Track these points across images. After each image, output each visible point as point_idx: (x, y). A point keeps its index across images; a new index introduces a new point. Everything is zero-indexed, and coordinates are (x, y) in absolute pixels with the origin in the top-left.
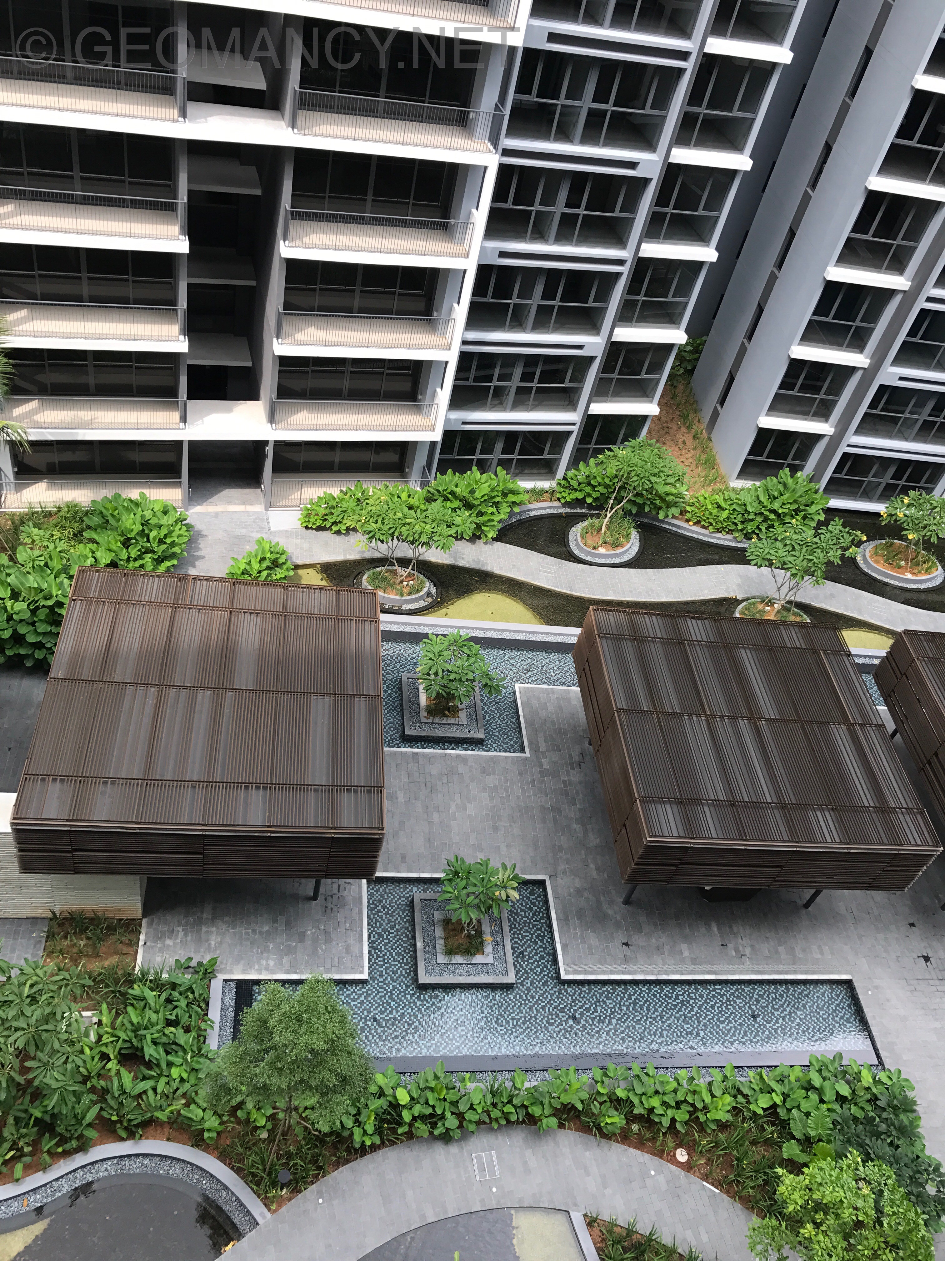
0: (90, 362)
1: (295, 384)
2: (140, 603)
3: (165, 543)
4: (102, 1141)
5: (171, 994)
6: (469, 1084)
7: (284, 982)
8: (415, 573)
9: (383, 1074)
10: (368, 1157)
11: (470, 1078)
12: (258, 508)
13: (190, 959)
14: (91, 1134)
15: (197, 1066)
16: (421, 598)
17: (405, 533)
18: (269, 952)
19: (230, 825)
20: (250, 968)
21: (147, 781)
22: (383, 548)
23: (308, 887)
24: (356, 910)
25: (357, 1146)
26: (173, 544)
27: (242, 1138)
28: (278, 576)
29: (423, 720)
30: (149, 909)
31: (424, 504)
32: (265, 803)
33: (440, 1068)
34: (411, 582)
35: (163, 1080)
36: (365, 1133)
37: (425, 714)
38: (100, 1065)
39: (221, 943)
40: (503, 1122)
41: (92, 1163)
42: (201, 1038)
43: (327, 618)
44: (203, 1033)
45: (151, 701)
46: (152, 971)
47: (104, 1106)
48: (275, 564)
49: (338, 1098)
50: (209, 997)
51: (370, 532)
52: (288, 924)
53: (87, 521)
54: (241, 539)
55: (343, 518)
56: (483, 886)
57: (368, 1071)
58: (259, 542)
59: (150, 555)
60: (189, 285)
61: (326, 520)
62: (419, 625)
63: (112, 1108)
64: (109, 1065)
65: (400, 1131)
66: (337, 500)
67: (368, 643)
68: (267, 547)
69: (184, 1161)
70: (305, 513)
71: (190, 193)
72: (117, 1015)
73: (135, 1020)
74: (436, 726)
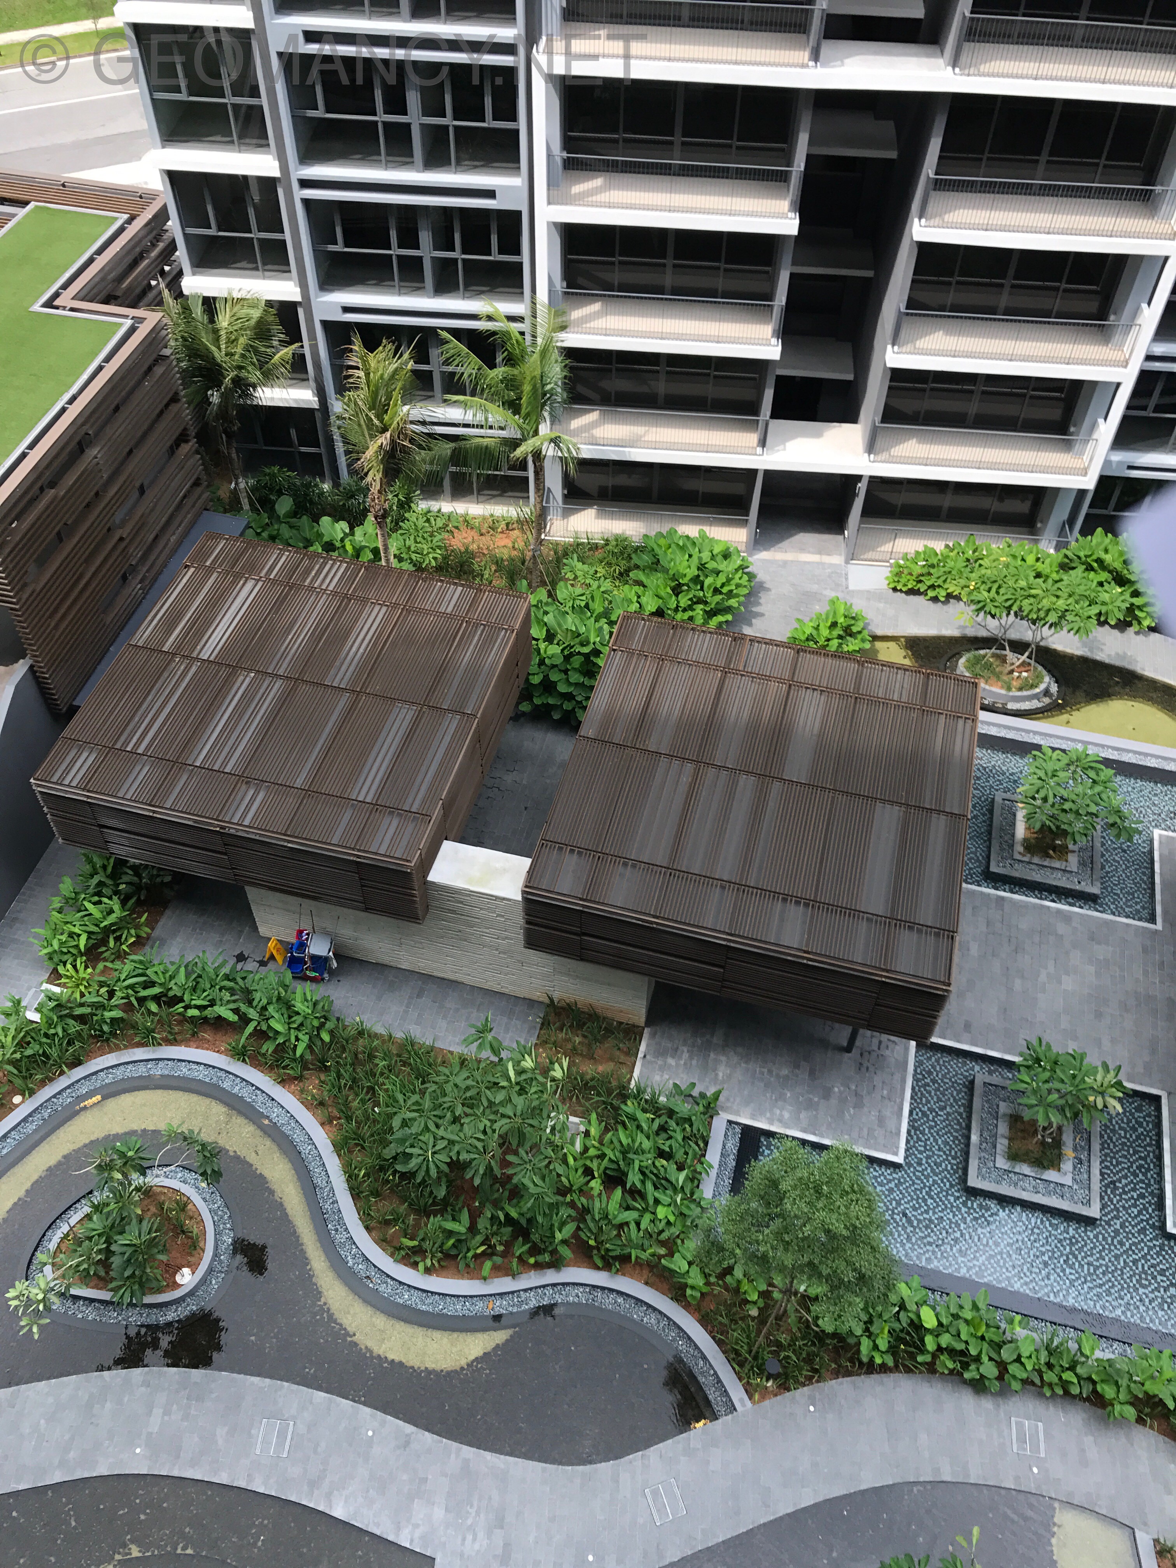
0: (662, 368)
1: (907, 405)
2: (685, 662)
3: (721, 593)
4: (576, 1264)
5: (666, 1122)
6: (1018, 1329)
7: (804, 1142)
8: (1032, 662)
9: (907, 1284)
10: (875, 1376)
11: (1020, 1322)
12: (837, 559)
13: (693, 1085)
14: (566, 1252)
15: (685, 1211)
16: (1036, 697)
17: (1026, 609)
18: (785, 1101)
19: (760, 941)
20: (761, 1114)
21: (671, 871)
22: (992, 624)
23: (842, 1035)
24: (897, 1076)
25: (865, 1360)
26: (730, 595)
27: (729, 1307)
28: (851, 648)
29: (1017, 856)
30: (655, 1016)
31: (1057, 572)
32: (804, 922)
33: (982, 1298)
34: (1025, 674)
35: (648, 1217)
36: (876, 1347)
37: (1021, 849)
38: (583, 1180)
39: (730, 1077)
40: (1060, 1392)
41: (563, 1284)
42: (695, 1179)
43: (908, 707)
44: (698, 1176)
45: (685, 780)
46: (649, 1090)
47: (582, 1226)
48: (848, 632)
49: (849, 1297)
50: (708, 1136)
51: (979, 602)
52: (812, 1073)
53: (635, 560)
54: (810, 597)
55: (945, 581)
56: (1072, 1085)
57: (892, 1276)
58: (833, 602)
59: (701, 606)
60: (792, 275)
61: (921, 581)
62: (1028, 731)
63: (590, 1230)
64: (593, 1184)
65: (920, 1359)
66: (940, 557)
67: (959, 746)
68: (842, 610)
69: (660, 1312)
70: (896, 570)
71: (809, 157)
72: (606, 1130)
73: (625, 1141)
74: (1033, 867)
